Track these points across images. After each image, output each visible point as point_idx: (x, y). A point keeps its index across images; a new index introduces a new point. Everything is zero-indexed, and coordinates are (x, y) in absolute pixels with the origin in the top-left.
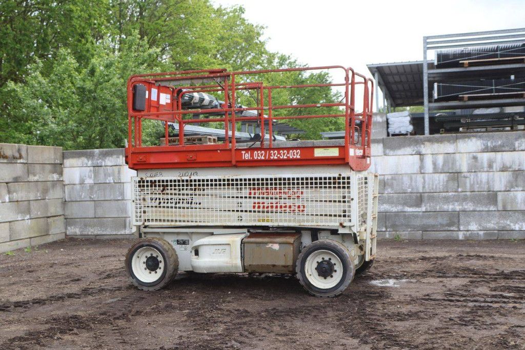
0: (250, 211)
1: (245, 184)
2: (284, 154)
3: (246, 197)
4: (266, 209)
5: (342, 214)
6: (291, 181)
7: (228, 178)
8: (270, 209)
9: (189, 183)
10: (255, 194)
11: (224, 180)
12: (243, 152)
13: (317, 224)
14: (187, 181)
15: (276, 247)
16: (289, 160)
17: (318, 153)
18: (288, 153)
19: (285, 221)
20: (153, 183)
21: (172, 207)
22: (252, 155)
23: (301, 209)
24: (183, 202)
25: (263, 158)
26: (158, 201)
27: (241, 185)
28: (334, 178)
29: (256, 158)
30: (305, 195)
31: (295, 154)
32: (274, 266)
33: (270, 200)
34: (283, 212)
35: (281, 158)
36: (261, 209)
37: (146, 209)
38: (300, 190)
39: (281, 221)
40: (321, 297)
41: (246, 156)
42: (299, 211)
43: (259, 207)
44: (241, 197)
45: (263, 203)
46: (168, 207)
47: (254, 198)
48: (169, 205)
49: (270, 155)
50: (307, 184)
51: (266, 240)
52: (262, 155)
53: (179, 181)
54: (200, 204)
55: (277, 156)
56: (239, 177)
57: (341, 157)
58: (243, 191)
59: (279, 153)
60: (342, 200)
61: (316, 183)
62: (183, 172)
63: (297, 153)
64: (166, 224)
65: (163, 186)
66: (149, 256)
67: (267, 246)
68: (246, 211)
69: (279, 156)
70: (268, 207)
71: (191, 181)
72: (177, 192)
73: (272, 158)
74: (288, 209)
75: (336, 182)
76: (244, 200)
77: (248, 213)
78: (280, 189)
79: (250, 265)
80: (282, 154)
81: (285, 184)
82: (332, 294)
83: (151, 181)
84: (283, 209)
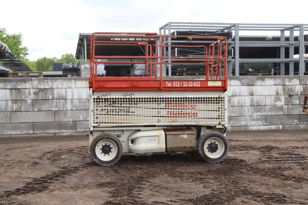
0: (166, 117)
1: (163, 101)
2: (191, 84)
3: (163, 109)
4: (175, 115)
5: (218, 117)
6: (193, 99)
7: (155, 97)
8: (177, 115)
9: (130, 100)
10: (171, 106)
11: (153, 98)
12: (167, 82)
13: (206, 123)
14: (129, 99)
15: (185, 136)
16: (193, 87)
17: (210, 84)
18: (193, 84)
19: (189, 122)
20: (106, 100)
21: (116, 115)
22: (172, 84)
23: (195, 115)
24: (121, 112)
25: (179, 86)
26: (106, 111)
27: (161, 101)
28: (216, 98)
29: (174, 86)
30: (197, 107)
31: (197, 84)
32: (185, 147)
33: (177, 110)
34: (185, 116)
35: (189, 86)
36: (172, 115)
37: (98, 116)
38: (195, 105)
39: (186, 122)
40: (213, 163)
41: (168, 85)
42: (194, 116)
43: (171, 114)
44: (161, 109)
45: (173, 112)
46: (113, 115)
47: (168, 109)
48: (114, 113)
49: (183, 84)
50: (201, 101)
51: (180, 133)
52: (178, 84)
53: (124, 99)
54: (134, 112)
55: (187, 85)
56: (162, 97)
57: (223, 86)
58: (162, 105)
59: (188, 83)
60: (218, 110)
61: (206, 101)
62: (125, 93)
63: (198, 84)
64: (114, 125)
65: (113, 101)
66: (104, 144)
67: (180, 136)
68: (163, 117)
69: (188, 85)
70: (176, 114)
71: (132, 99)
72: (119, 105)
73: (184, 86)
74: (188, 115)
75: (217, 100)
76: (162, 110)
77: (164, 118)
78: (184, 104)
79: (170, 147)
80: (190, 84)
81: (186, 101)
82: (218, 161)
83: (105, 99)
84: (185, 115)
